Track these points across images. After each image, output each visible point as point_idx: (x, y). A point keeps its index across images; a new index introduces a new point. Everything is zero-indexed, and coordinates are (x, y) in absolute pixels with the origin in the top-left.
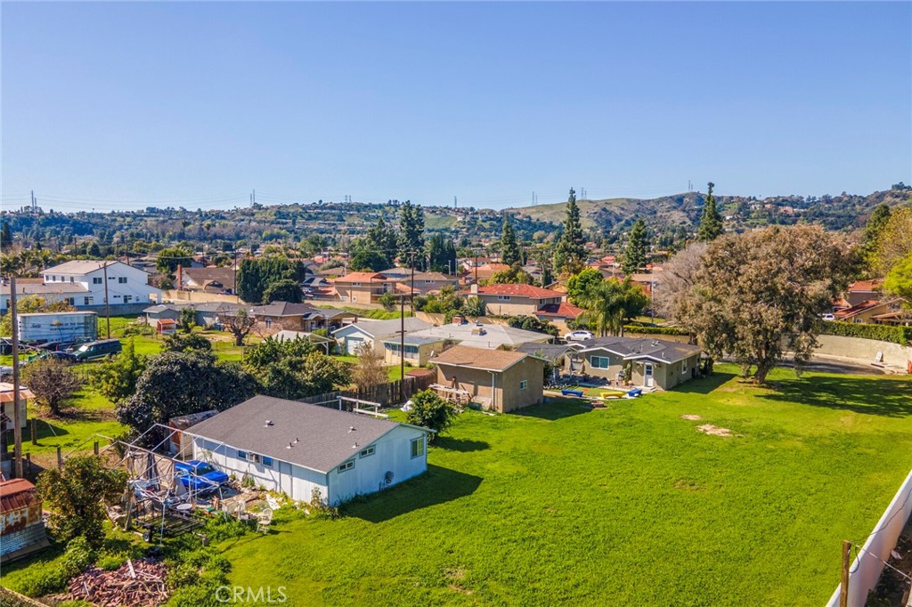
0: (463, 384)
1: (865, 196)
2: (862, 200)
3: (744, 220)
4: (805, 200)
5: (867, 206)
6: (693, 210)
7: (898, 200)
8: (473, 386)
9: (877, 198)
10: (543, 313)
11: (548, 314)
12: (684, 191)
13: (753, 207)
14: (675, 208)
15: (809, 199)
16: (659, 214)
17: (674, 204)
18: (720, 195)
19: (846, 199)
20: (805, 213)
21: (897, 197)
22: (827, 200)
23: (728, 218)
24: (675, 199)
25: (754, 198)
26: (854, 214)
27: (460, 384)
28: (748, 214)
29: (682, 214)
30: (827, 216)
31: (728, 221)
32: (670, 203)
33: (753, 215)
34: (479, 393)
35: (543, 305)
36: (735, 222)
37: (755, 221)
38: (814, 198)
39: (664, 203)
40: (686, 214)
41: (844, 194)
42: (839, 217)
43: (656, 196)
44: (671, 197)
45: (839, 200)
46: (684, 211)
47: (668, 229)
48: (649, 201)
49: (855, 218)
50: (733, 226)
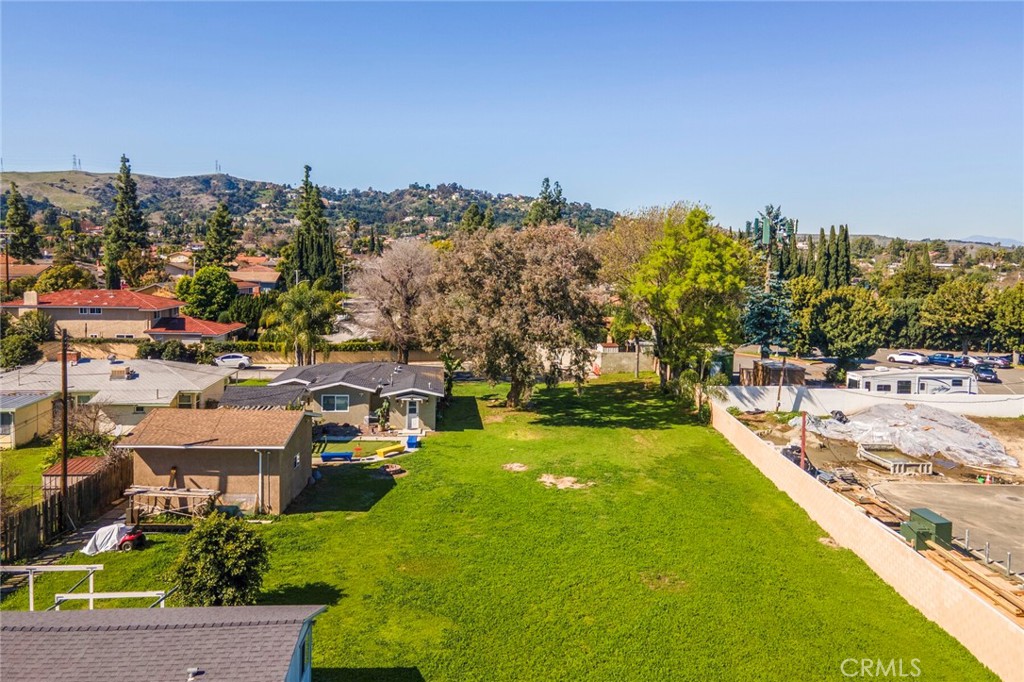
0: (194, 477)
1: (388, 193)
2: (386, 196)
3: (282, 209)
4: (336, 192)
5: (391, 202)
6: (224, 195)
7: (415, 199)
8: (217, 478)
9: (398, 195)
10: (161, 331)
11: (170, 332)
12: (211, 172)
13: (289, 195)
14: (201, 190)
15: (340, 192)
16: (183, 197)
17: (200, 186)
18: (252, 180)
19: (372, 194)
20: (340, 205)
21: (414, 196)
22: (356, 193)
23: (264, 206)
24: (201, 180)
25: (289, 186)
26: (381, 210)
27: (187, 479)
28: (285, 203)
29: (211, 198)
30: (360, 210)
31: (265, 209)
32: (195, 184)
33: (290, 204)
34: (229, 489)
35: (158, 319)
36: (271, 211)
37: (293, 211)
38: (345, 191)
39: (188, 184)
40: (217, 199)
41: (370, 189)
42: (370, 212)
43: (177, 175)
44: (195, 178)
45: (367, 194)
46: (214, 195)
47: (197, 214)
48: (168, 180)
49: (383, 213)
50: (270, 216)
